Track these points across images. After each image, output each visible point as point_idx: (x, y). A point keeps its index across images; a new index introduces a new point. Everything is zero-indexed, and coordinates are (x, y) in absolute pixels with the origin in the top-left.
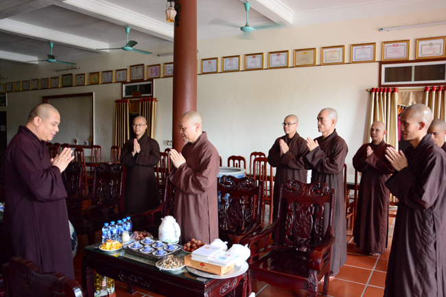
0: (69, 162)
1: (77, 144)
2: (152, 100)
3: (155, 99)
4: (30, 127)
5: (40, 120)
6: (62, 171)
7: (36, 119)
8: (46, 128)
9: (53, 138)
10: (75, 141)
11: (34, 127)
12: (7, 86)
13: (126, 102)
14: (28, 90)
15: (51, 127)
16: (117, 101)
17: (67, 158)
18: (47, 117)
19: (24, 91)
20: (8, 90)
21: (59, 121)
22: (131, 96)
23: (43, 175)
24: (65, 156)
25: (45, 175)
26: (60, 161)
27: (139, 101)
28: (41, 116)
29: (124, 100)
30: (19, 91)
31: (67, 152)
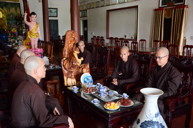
1: (127, 38)
2: (185, 6)
3: (187, 6)
10: (126, 36)
12: (88, 6)
13: (163, 9)
14: (99, 7)
16: (156, 10)
19: (96, 7)
20: (88, 8)
22: (166, 6)
27: (173, 8)
29: (160, 9)
30: (94, 8)
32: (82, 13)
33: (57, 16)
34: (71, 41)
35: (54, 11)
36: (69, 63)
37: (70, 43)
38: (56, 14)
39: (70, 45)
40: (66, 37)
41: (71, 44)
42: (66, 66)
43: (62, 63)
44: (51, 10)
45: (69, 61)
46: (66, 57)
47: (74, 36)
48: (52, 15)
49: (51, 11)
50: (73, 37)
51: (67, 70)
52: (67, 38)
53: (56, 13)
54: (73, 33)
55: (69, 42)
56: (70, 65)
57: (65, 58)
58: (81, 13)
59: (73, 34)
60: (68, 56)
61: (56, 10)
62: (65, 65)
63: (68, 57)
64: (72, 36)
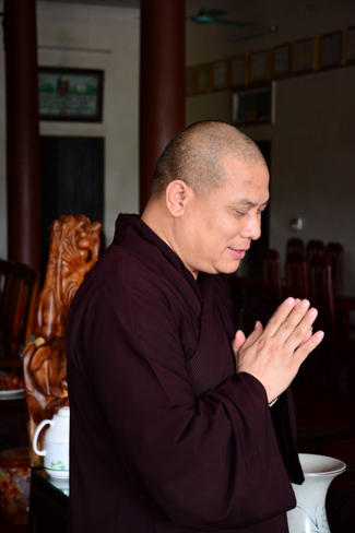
0: (302, 356)
4: (154, 220)
5: (190, 193)
6: (272, 395)
7: (173, 189)
8: (210, 225)
9: (244, 262)
11: (169, 221)
12: (278, 58)
15: (227, 223)
17: (294, 343)
18: (214, 180)
20: (279, 70)
21: (262, 196)
23: (191, 424)
24: (285, 334)
25: (202, 420)
26: (265, 353)
28: (192, 176)
31: (296, 319)
32: (241, 100)
33: (97, 118)
34: (74, 265)
35: (81, 88)
36: (55, 361)
37: (69, 274)
38: (92, 104)
39: (70, 279)
40: (53, 247)
41: (75, 275)
42: (42, 376)
43: (26, 361)
44: (64, 78)
45: (56, 353)
46: (49, 332)
47: (89, 240)
48: (69, 112)
49: (63, 89)
50: (85, 244)
51: (44, 394)
52: (58, 252)
53: (95, 98)
54: (84, 227)
55: (66, 269)
56: (59, 370)
57: (45, 337)
58: (236, 99)
59: (83, 235)
60: (60, 328)
61: (92, 81)
62: (38, 369)
63: (59, 334)
64: (77, 242)
